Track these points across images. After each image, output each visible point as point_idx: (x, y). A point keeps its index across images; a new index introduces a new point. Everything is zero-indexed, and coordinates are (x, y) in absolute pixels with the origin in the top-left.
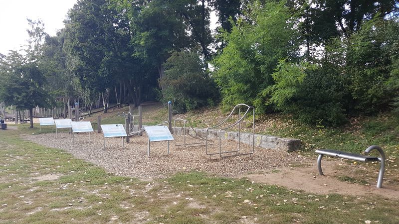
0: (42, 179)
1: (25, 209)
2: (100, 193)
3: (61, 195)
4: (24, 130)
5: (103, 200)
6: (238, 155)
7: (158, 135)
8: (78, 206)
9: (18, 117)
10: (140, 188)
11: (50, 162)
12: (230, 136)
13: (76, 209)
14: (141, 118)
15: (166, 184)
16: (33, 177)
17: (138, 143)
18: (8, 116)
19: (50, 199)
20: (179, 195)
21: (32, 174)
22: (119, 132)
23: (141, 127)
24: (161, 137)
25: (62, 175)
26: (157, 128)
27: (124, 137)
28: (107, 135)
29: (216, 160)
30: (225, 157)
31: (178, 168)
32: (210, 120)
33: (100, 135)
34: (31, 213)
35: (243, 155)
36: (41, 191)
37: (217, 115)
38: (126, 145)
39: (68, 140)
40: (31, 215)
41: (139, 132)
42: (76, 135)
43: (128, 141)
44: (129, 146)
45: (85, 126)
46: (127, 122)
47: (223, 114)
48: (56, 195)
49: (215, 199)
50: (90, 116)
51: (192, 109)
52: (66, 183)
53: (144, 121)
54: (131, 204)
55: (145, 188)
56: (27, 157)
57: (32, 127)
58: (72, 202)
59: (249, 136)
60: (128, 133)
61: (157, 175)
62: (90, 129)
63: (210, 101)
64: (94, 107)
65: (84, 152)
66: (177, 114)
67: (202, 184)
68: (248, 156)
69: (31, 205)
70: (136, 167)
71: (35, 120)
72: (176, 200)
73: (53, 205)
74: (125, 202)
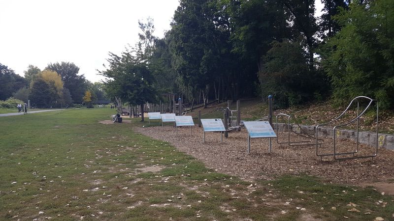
0: (146, 170)
1: (127, 202)
2: (199, 190)
3: (161, 189)
4: (136, 124)
5: (203, 199)
6: (356, 157)
7: (259, 131)
8: (177, 203)
9: (131, 112)
10: (241, 189)
11: (155, 153)
12: (344, 134)
13: (175, 206)
14: (239, 113)
15: (271, 187)
16: (138, 167)
17: (236, 138)
18: (124, 111)
19: (151, 193)
20: (287, 203)
21: (138, 165)
22: (218, 127)
23: (239, 122)
24: (262, 134)
25: (164, 168)
26: (257, 123)
27: (223, 132)
28: (207, 129)
29: (328, 163)
30: (340, 160)
31: (284, 169)
32: (317, 116)
33: (200, 129)
34: (132, 207)
35: (362, 157)
36: (143, 183)
37: (326, 111)
38: (225, 140)
39: (172, 133)
40: (131, 209)
41: (238, 127)
42: (179, 129)
43: (226, 136)
44: (228, 141)
45: (186, 120)
46: (225, 116)
47: (333, 110)
48: (157, 189)
49: (334, 212)
50: (192, 111)
51: (295, 104)
52: (167, 176)
53: (242, 116)
54: (233, 207)
55: (246, 190)
56: (136, 147)
57: (143, 120)
58: (171, 199)
59: (369, 135)
60: (226, 128)
61: (260, 175)
62: (192, 123)
63: (317, 94)
64: (195, 103)
65: (185, 145)
66: (278, 109)
67: (316, 191)
68: (369, 159)
69: (132, 198)
70: (236, 164)
71: (145, 115)
72: (285, 208)
73: (153, 200)
74: (226, 204)
